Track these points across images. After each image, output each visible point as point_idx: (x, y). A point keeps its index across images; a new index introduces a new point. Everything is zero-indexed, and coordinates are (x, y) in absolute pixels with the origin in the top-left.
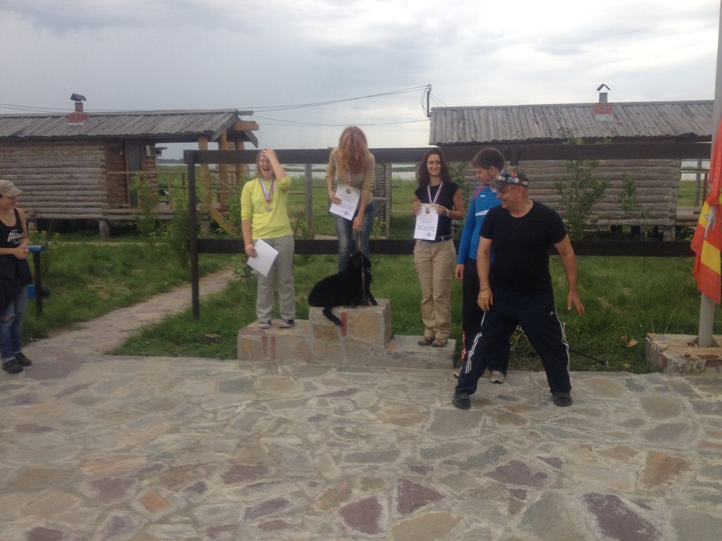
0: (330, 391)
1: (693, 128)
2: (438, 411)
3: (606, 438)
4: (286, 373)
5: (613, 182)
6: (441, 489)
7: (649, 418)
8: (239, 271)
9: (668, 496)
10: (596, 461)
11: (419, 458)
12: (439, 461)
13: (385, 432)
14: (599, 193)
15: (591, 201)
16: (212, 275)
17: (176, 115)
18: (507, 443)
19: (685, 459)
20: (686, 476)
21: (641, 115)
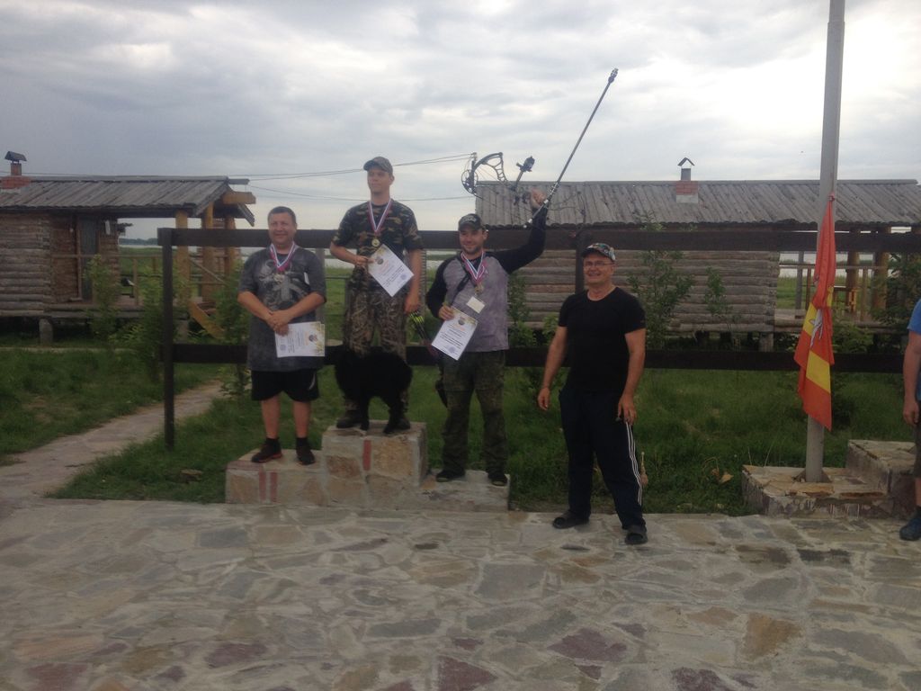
0: (349, 543)
1: (793, 213)
2: (488, 567)
3: (697, 598)
4: (290, 520)
5: (698, 278)
6: (493, 667)
7: (750, 571)
8: (227, 386)
9: (774, 670)
10: (686, 627)
11: (465, 628)
12: (490, 631)
13: (421, 597)
14: (682, 291)
15: (673, 302)
16: (193, 391)
17: (147, 182)
18: (576, 606)
19: (793, 623)
20: (796, 643)
21: (731, 197)
